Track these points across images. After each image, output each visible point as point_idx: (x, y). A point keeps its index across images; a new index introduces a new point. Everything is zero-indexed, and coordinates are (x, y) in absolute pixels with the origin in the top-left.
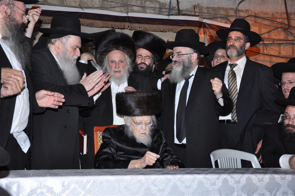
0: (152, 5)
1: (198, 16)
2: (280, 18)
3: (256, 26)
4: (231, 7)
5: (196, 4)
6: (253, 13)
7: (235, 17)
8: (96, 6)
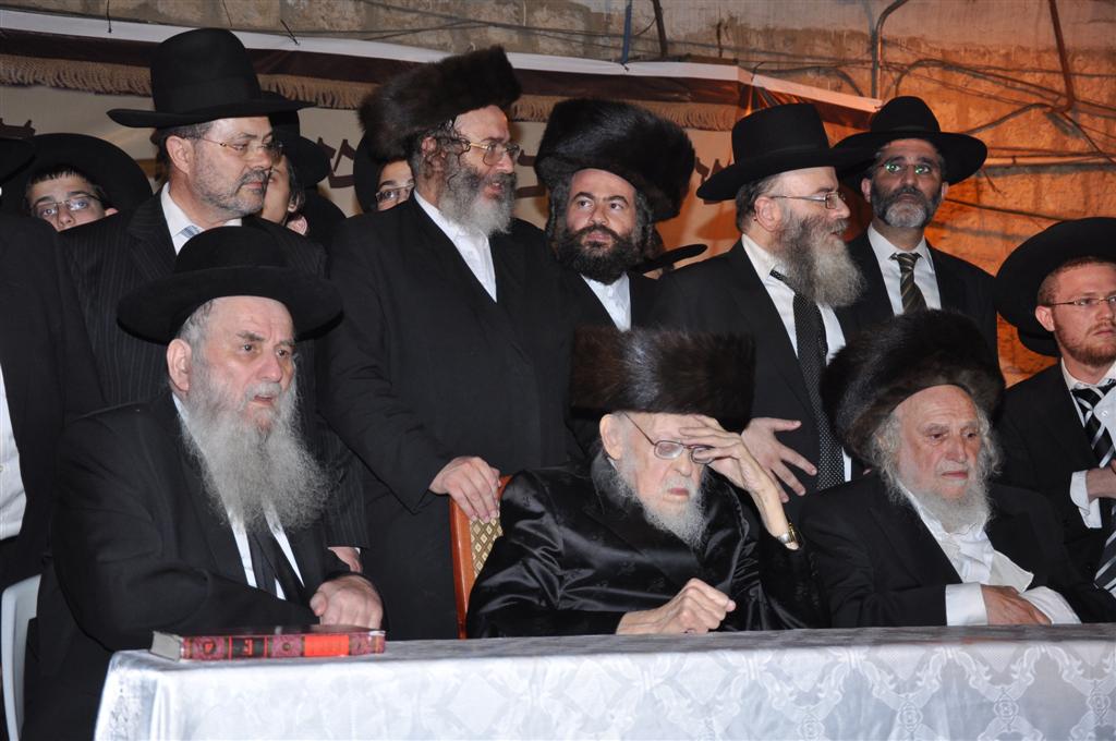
2: (1035, 71)
3: (949, 101)
4: (855, 28)
6: (935, 50)
7: (871, 65)
8: (345, 26)
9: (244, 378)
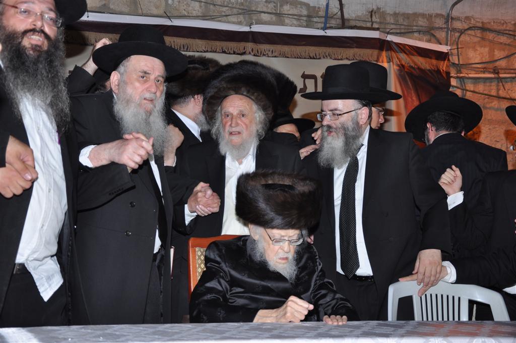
0: (295, 11)
1: (377, 29)
3: (485, 46)
4: (439, 12)
5: (375, 8)
6: (479, 22)
7: (446, 30)
8: (194, 14)
9: (140, 90)
